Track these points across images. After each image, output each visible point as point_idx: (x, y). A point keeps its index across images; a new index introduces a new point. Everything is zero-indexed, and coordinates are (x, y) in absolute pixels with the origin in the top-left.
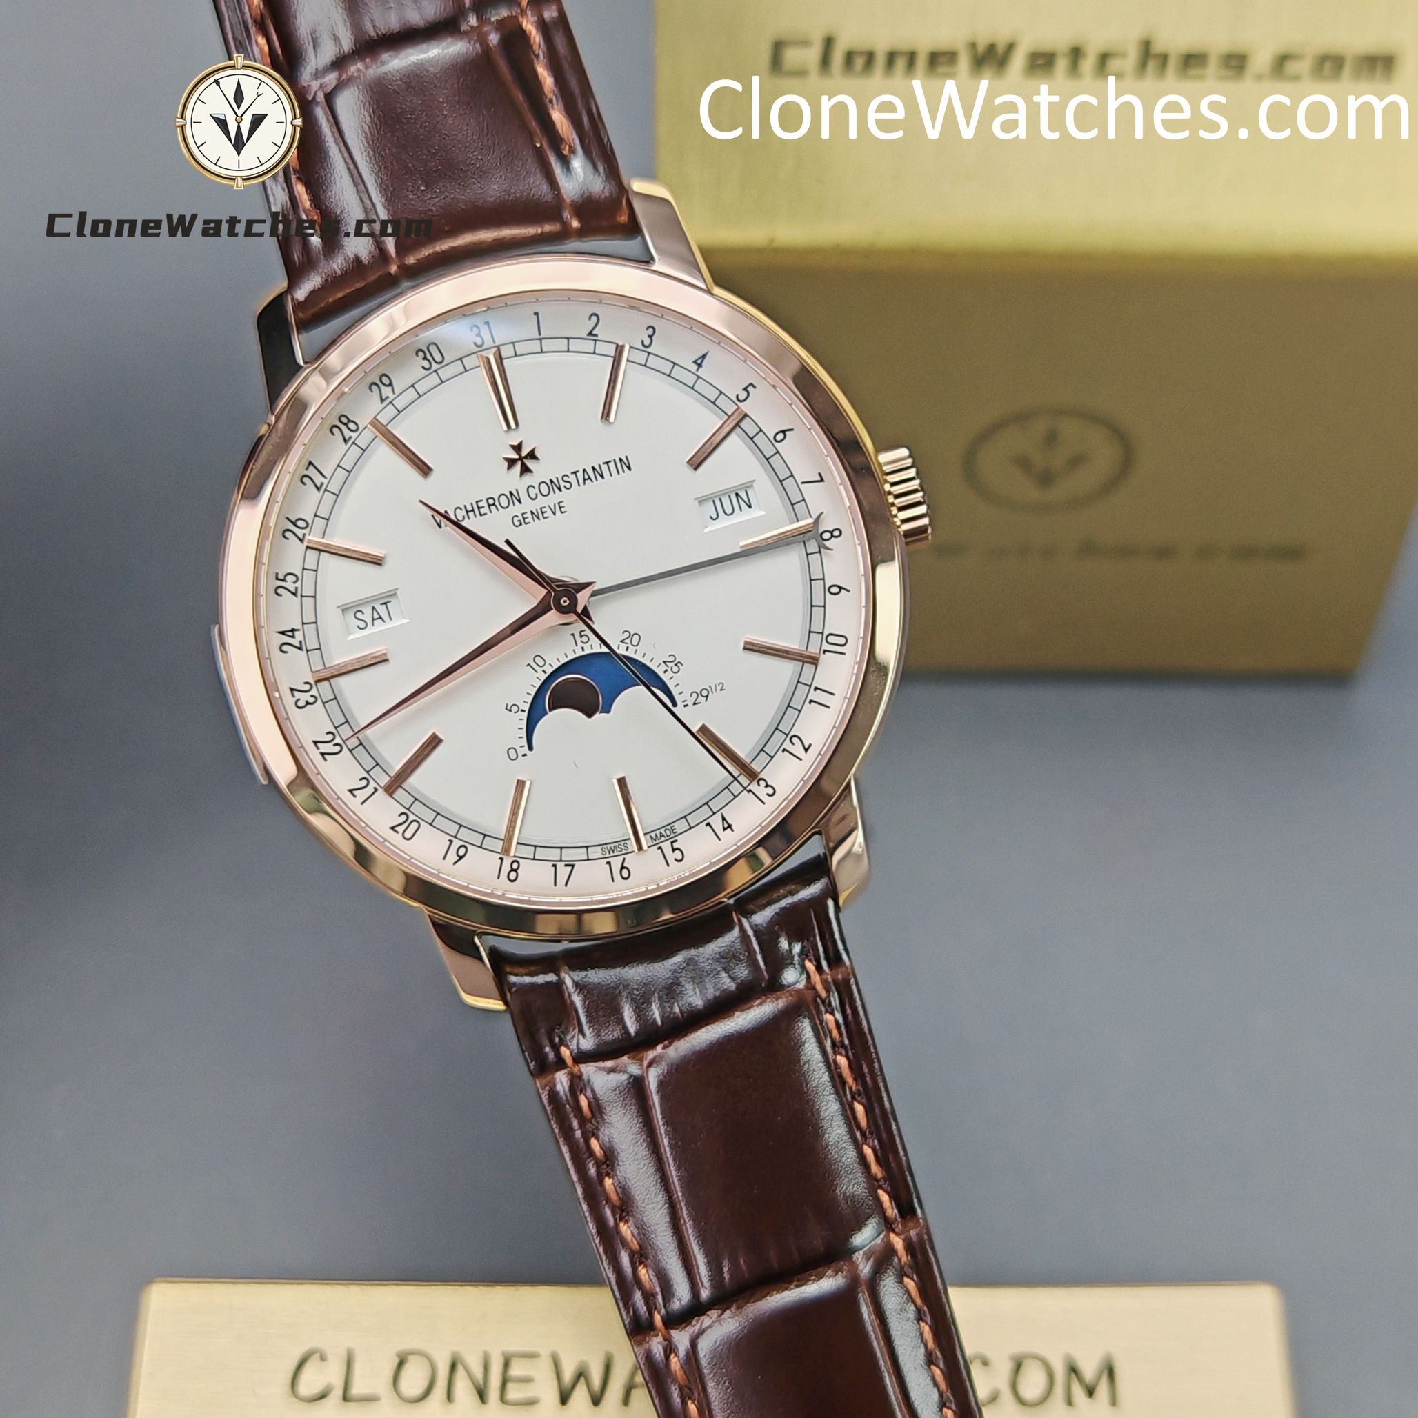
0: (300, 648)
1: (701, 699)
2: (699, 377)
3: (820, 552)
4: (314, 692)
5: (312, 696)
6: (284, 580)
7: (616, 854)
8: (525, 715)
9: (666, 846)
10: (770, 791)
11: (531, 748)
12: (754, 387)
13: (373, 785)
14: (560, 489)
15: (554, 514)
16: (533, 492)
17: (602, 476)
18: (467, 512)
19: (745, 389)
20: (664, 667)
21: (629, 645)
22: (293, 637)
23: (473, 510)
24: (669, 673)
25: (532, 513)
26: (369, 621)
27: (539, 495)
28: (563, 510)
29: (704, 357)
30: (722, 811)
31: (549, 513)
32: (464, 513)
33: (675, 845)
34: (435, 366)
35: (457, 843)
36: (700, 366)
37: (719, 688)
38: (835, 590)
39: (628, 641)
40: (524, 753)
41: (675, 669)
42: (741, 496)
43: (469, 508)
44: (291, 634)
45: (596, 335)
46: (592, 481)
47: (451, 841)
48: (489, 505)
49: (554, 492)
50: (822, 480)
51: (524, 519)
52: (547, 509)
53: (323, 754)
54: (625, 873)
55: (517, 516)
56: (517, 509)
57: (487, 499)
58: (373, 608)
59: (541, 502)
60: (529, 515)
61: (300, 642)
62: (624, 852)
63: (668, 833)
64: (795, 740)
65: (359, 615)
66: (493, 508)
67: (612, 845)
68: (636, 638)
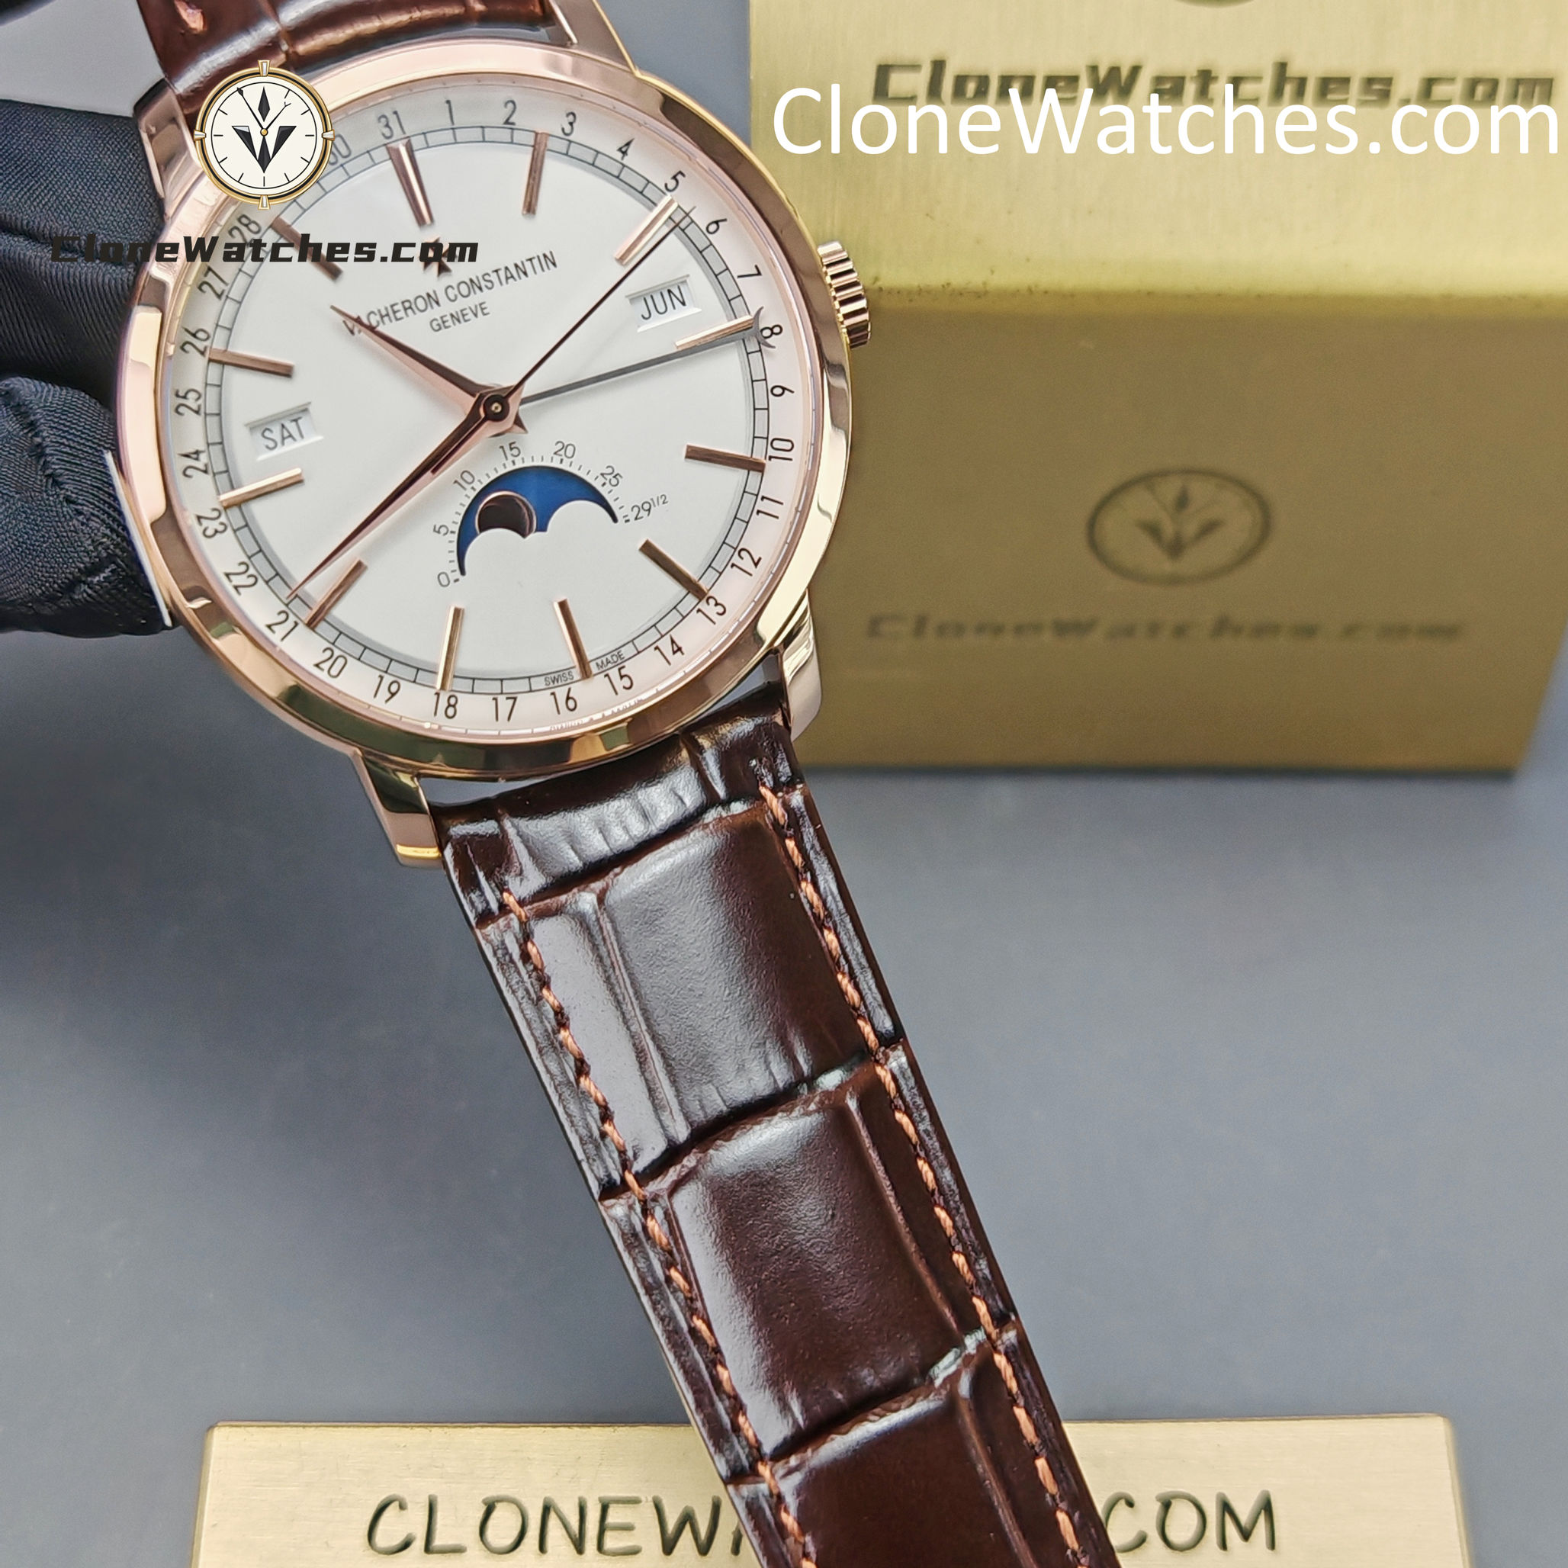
0: (205, 472)
1: (643, 513)
2: (624, 166)
3: (760, 351)
4: (223, 519)
5: (222, 524)
6: (185, 397)
7: (560, 683)
8: (455, 537)
9: (614, 673)
10: (720, 609)
11: (463, 571)
12: (683, 175)
13: (292, 618)
14: (480, 288)
15: (476, 315)
16: (452, 293)
17: (525, 273)
18: (382, 317)
19: (674, 178)
20: (601, 480)
21: (563, 457)
22: (197, 459)
23: (387, 315)
24: (608, 487)
25: (452, 316)
26: (278, 439)
27: (459, 297)
28: (485, 311)
29: (628, 144)
30: (671, 633)
31: (470, 316)
32: (378, 318)
33: (623, 672)
34: (341, 161)
35: (388, 679)
36: (624, 153)
37: (661, 501)
38: (778, 391)
39: (562, 452)
40: (455, 578)
41: (614, 481)
42: (673, 294)
43: (384, 312)
44: (195, 456)
45: (513, 124)
46: (515, 280)
47: (381, 678)
48: (405, 309)
49: (475, 293)
50: (759, 274)
51: (444, 322)
52: (468, 311)
53: (236, 588)
54: (571, 704)
55: (435, 320)
56: (435, 312)
57: (403, 303)
58: (283, 426)
59: (462, 303)
60: (449, 318)
61: (206, 465)
62: (569, 681)
63: (615, 659)
64: (743, 554)
65: (267, 434)
66: (409, 311)
67: (556, 675)
68: (570, 450)
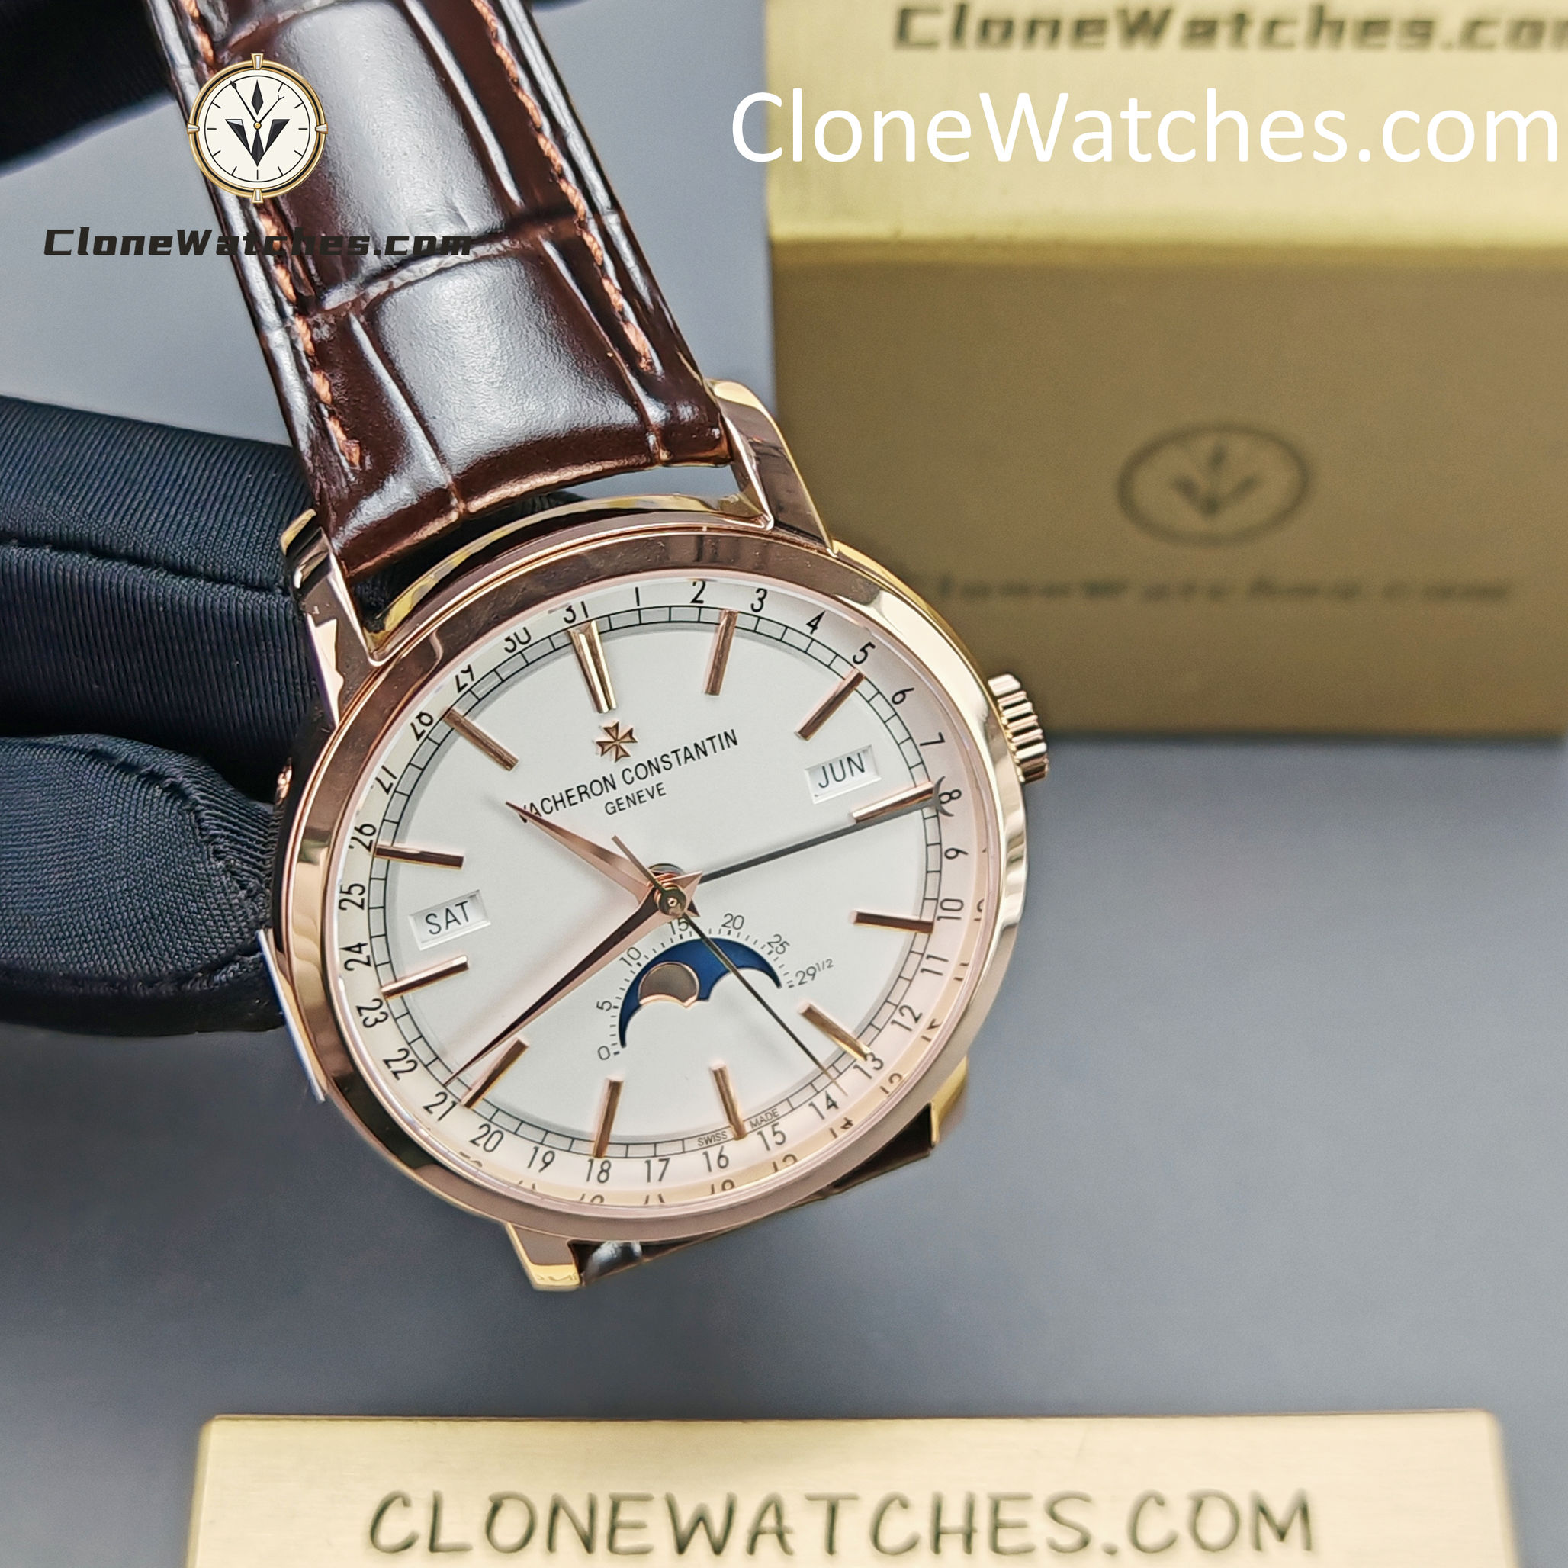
0: (368, 964)
1: (807, 978)
2: (813, 640)
3: (937, 816)
4: (384, 1008)
5: (382, 1013)
6: (349, 892)
7: (713, 1143)
8: (617, 1012)
9: (767, 1131)
10: (877, 1064)
11: (623, 1043)
12: (873, 647)
13: (450, 1099)
14: (658, 770)
15: (652, 797)
16: (628, 776)
17: (705, 753)
18: (556, 803)
19: (863, 650)
20: (768, 948)
21: (732, 929)
22: (360, 952)
23: (562, 800)
24: (774, 955)
25: (627, 798)
26: (443, 925)
27: (636, 778)
28: (662, 792)
29: (819, 618)
30: (827, 1089)
31: (647, 797)
32: (552, 804)
33: (777, 1129)
34: (520, 647)
35: (543, 1150)
36: (815, 628)
37: (827, 965)
38: (952, 854)
39: (730, 924)
40: (615, 1051)
41: (781, 949)
42: (853, 762)
43: (558, 798)
44: (357, 949)
45: (701, 602)
46: (694, 759)
47: (537, 1149)
48: (580, 794)
49: (652, 775)
50: (942, 741)
51: (619, 805)
52: (644, 793)
53: (395, 1073)
54: (723, 1162)
55: (612, 803)
56: (611, 796)
57: (578, 787)
58: (448, 910)
59: (638, 785)
60: (624, 800)
61: (368, 957)
62: (722, 1140)
63: (769, 1116)
64: (905, 1011)
65: (431, 919)
66: (584, 796)
67: (710, 1135)
68: (738, 921)
